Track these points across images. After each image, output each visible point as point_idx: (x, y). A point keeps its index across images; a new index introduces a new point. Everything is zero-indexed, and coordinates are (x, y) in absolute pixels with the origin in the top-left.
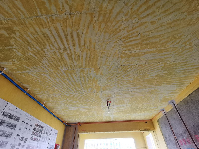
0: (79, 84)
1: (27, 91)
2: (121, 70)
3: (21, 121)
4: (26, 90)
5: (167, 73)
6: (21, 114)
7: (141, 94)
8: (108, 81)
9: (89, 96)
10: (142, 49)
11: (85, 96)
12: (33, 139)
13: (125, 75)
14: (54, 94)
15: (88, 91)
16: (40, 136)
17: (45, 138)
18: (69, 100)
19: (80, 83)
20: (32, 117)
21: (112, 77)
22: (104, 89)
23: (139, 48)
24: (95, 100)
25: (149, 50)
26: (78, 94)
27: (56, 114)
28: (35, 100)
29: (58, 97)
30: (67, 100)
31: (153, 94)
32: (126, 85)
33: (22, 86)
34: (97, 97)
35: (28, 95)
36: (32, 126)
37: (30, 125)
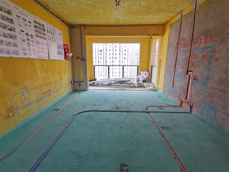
3: (14, 14)
6: (9, 5)
12: (38, 36)
16: (44, 34)
17: (50, 36)
27: (53, 10)
36: (31, 23)
37: (29, 22)
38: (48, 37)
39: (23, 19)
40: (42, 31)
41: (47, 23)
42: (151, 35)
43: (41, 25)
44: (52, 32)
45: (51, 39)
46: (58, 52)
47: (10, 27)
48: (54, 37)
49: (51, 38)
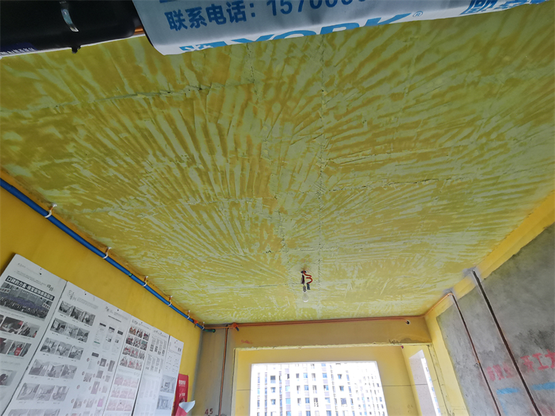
0: (229, 234)
1: (106, 251)
2: (330, 200)
3: (96, 322)
4: (103, 250)
5: (448, 204)
6: (96, 307)
7: (388, 255)
8: (299, 226)
9: (255, 260)
10: (375, 153)
11: (245, 261)
12: (127, 363)
13: (342, 211)
14: (170, 257)
15: (251, 251)
16: (142, 357)
17: (154, 360)
18: (206, 271)
19: (232, 232)
20: (121, 312)
21: (309, 216)
22: (292, 245)
23: (368, 152)
24: (271, 271)
25: (394, 155)
26: (229, 258)
27: (177, 302)
28: (127, 272)
29: (180, 264)
30: (202, 270)
31: (418, 255)
32: (345, 233)
33: (94, 240)
34: (274, 262)
35: (110, 261)
36: (121, 333)
37: (119, 332)
38: (149, 363)
39: (110, 328)
40: (139, 349)
41: (157, 329)
42: (397, 342)
43: (143, 337)
44: (160, 348)
45: (152, 367)
46: (159, 400)
47: (74, 350)
48: (162, 360)
49: (153, 363)
